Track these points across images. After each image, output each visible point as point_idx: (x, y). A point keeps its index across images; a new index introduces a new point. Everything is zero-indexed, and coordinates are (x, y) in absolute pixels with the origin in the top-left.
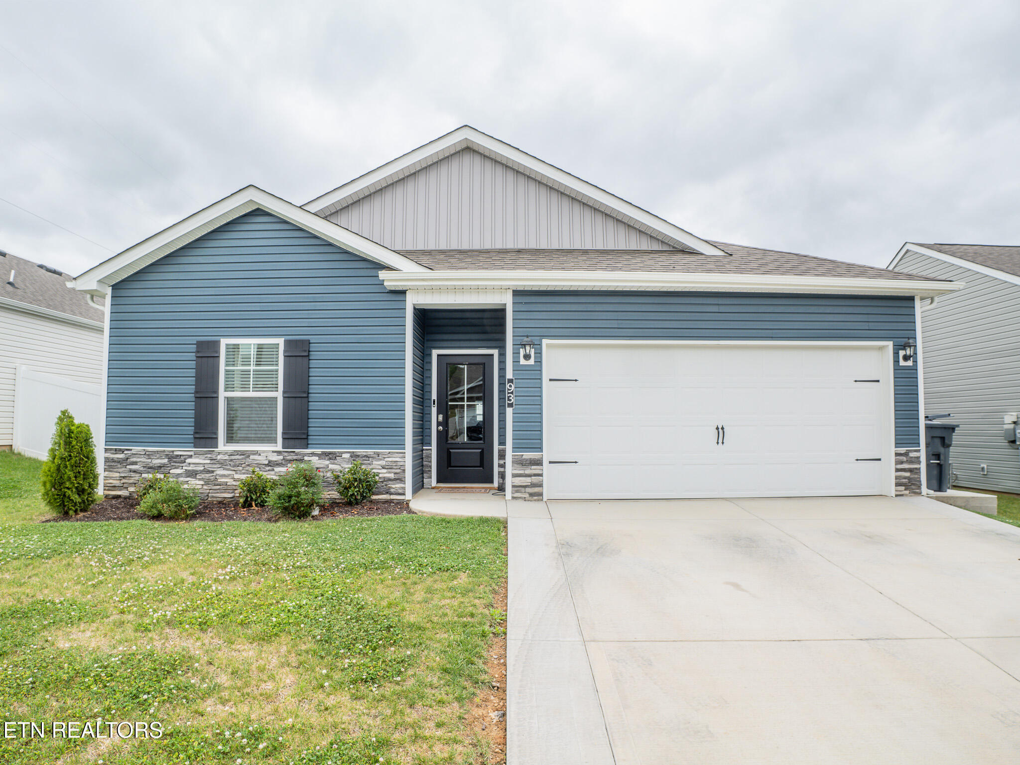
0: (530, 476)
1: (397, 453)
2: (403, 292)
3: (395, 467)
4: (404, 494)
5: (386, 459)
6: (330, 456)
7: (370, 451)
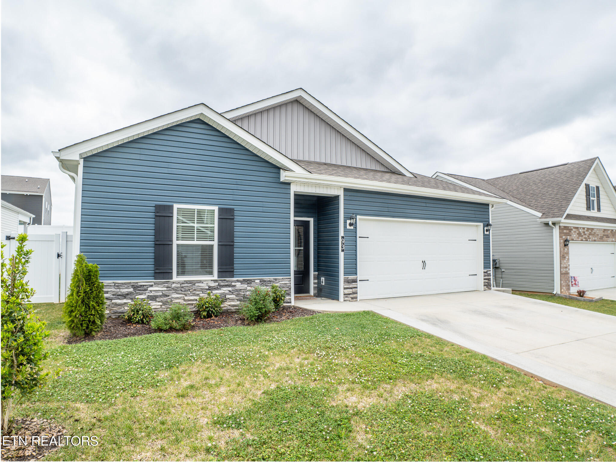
0: (351, 288)
1: (287, 278)
2: (289, 184)
3: (285, 287)
4: (290, 302)
5: (281, 282)
6: (248, 282)
7: (272, 278)
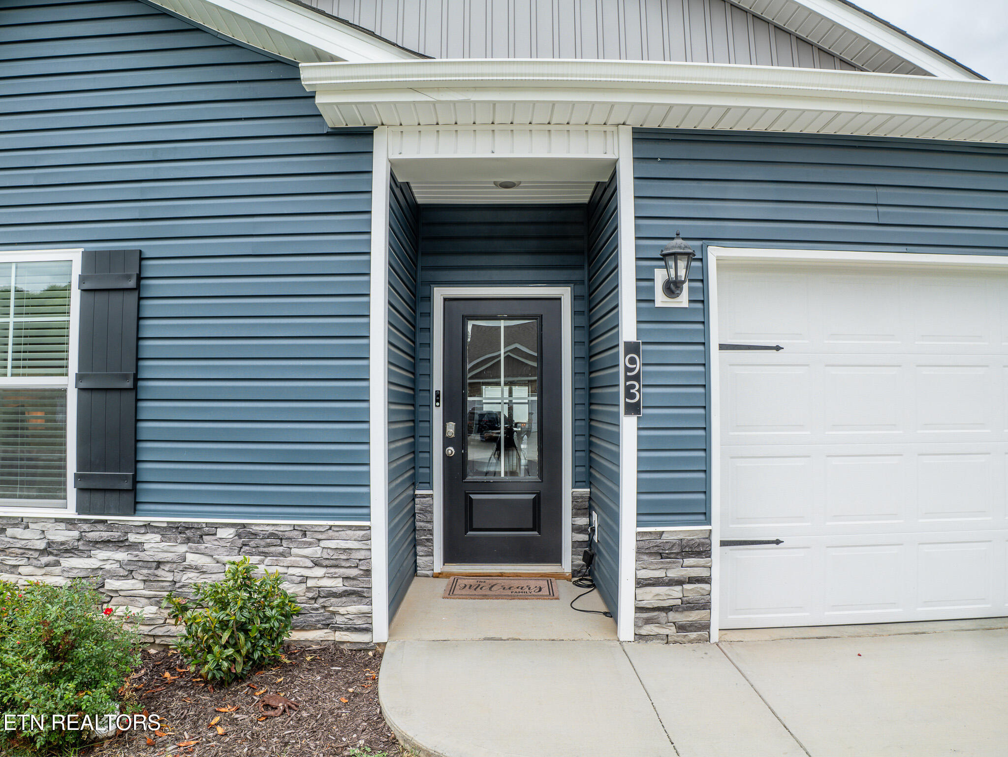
0: (680, 582)
1: (350, 528)
2: (367, 133)
3: (344, 564)
4: (368, 630)
5: (323, 543)
6: (189, 533)
7: (284, 524)
